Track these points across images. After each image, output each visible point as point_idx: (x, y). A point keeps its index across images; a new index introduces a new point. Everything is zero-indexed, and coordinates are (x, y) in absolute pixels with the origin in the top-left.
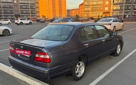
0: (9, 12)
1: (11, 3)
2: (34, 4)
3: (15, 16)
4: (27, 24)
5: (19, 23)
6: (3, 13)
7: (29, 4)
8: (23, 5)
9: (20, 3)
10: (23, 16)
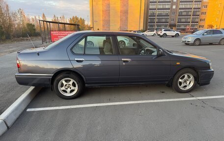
0: (164, 20)
1: (169, 9)
2: (199, 9)
3: (170, 26)
4: (173, 36)
5: (162, 34)
6: (157, 23)
7: (191, 9)
8: (184, 11)
9: (180, 9)
10: (180, 26)
